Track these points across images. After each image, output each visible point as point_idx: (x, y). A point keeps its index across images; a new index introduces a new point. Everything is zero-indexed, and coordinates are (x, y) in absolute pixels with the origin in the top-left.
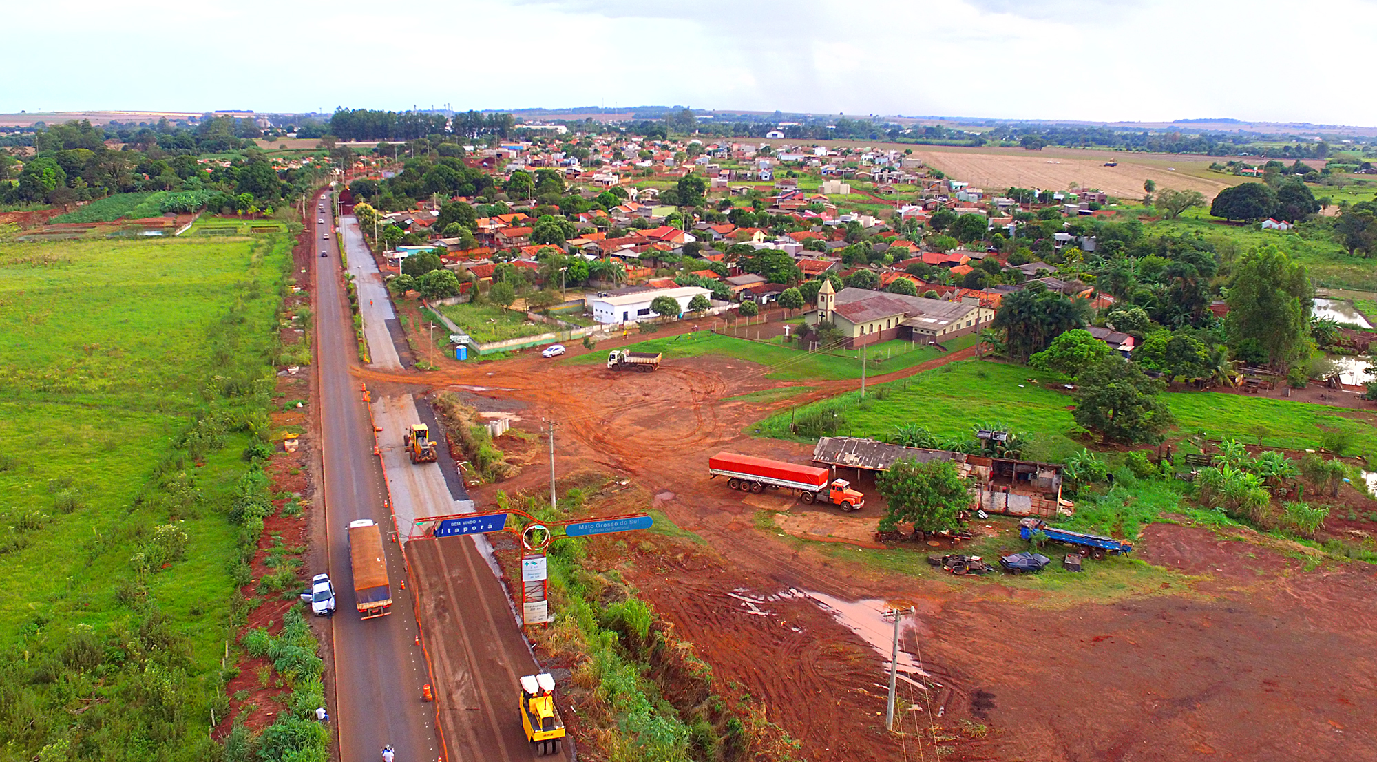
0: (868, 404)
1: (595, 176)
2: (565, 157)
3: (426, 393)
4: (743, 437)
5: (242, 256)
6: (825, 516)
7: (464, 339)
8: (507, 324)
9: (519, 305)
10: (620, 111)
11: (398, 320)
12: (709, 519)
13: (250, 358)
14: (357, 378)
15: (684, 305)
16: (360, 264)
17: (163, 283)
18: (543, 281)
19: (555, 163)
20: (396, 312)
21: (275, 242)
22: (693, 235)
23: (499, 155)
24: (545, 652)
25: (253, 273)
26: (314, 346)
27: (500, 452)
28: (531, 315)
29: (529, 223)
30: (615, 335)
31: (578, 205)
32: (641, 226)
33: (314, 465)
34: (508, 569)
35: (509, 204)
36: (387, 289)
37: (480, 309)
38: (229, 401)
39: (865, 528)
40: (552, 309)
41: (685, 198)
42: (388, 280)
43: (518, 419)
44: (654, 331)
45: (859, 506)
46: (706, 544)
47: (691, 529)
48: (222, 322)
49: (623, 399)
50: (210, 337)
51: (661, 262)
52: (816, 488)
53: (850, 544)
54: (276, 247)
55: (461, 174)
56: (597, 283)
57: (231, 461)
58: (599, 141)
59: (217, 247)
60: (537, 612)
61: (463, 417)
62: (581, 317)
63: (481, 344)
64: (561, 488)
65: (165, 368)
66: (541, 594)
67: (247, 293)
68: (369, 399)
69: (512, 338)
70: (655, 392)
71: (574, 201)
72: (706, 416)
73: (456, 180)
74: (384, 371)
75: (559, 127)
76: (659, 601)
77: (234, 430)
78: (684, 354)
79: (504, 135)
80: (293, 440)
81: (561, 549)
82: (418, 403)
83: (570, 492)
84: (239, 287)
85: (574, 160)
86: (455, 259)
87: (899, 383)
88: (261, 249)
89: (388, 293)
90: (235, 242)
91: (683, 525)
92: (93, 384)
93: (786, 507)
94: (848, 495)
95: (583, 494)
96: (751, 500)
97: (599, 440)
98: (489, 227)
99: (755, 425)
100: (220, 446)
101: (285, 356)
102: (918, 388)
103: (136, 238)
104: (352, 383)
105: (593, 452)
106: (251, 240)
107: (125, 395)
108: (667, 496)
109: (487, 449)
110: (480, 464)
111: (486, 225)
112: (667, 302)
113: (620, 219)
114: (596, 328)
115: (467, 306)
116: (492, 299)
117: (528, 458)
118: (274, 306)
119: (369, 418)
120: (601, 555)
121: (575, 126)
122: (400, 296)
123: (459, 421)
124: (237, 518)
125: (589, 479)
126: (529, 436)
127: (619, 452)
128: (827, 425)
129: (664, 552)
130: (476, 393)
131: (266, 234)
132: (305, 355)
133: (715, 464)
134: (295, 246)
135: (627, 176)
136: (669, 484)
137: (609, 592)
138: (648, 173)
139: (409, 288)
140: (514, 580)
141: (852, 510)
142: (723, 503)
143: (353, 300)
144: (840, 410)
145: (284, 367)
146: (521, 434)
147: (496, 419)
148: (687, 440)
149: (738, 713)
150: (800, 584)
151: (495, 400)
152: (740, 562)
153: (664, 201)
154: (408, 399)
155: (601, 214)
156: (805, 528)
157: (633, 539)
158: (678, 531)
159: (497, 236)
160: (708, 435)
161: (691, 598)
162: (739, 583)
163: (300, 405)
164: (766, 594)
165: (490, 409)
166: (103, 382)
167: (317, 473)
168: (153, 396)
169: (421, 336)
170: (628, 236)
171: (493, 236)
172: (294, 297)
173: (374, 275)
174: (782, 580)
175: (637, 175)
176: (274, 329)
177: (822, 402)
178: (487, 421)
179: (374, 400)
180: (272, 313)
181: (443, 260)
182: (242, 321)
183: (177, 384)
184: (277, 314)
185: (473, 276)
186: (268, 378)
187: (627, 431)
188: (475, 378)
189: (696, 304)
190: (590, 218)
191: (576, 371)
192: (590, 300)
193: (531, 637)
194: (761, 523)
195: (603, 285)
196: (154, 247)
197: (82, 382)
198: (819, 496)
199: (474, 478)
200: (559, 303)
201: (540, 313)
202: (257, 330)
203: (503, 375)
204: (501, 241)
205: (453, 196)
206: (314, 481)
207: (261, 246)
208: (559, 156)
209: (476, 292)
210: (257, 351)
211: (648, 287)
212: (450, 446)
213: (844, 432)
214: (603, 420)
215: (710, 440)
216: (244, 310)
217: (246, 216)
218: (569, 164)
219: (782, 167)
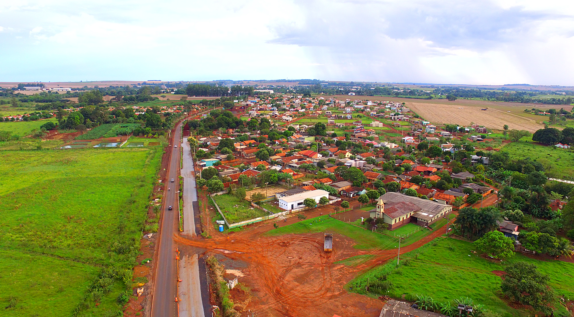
1: (283, 117)
10: (294, 81)
19: (268, 109)
22: (321, 154)
23: (247, 105)
31: (276, 136)
32: (300, 148)
35: (249, 134)
41: (318, 132)
51: (308, 170)
55: (231, 120)
58: (285, 98)
71: (274, 135)
75: (270, 91)
78: (317, 230)
85: (276, 108)
98: (240, 148)
103: (104, 148)
111: (238, 146)
112: (310, 202)
113: (292, 143)
114: (280, 213)
121: (276, 90)
134: (164, 154)
135: (296, 118)
155: (284, 140)
159: (242, 153)
170: (295, 154)
173: (192, 173)
175: (299, 116)
192: (278, 195)
204: (244, 155)
205: (227, 128)
207: (151, 154)
208: (270, 106)
211: (303, 190)
217: (147, 137)
218: (273, 110)
219: (355, 112)
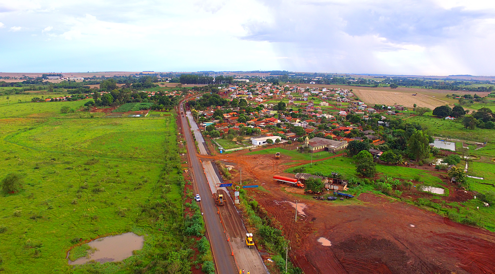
0: (312, 166)
1: (256, 99)
2: (248, 92)
3: (214, 161)
4: (282, 172)
5: (164, 124)
6: (295, 189)
7: (222, 148)
8: (232, 145)
9: (235, 140)
11: (205, 142)
12: (272, 188)
13: (173, 151)
14: (198, 157)
15: (274, 141)
16: (194, 127)
17: (147, 131)
18: (241, 133)
19: (245, 94)
20: (205, 140)
21: (171, 119)
22: (280, 120)
23: (229, 91)
24: (238, 208)
25: (168, 129)
26: (187, 149)
27: (230, 174)
28: (237, 142)
29: (237, 115)
30: (257, 148)
31: (251, 110)
32: (267, 117)
33: (192, 175)
34: (232, 195)
35: (232, 109)
36: (201, 134)
37: (225, 140)
38: (171, 161)
39: (302, 191)
40: (242, 141)
41: (280, 108)
42: (202, 131)
43: (234, 167)
44: (266, 147)
45: (303, 187)
46: (269, 192)
47: (268, 190)
48: (164, 142)
49: (257, 163)
50: (162, 146)
51: (271, 128)
52: (294, 183)
53: (299, 194)
54: (172, 121)
56: (254, 134)
57: (175, 174)
58: (259, 85)
59: (156, 120)
60: (237, 201)
61: (222, 166)
62: (249, 143)
63: (226, 150)
64: (242, 181)
65: (154, 153)
66: (238, 198)
67: (168, 134)
68: (201, 162)
69: (233, 148)
70: (265, 162)
71: (249, 109)
72: (275, 168)
73: (217, 101)
74: (203, 155)
75: (247, 80)
76: (260, 202)
77: (174, 168)
79: (230, 83)
80: (186, 170)
81: (242, 192)
82: (212, 163)
83: (244, 182)
84: (165, 133)
85: (251, 93)
86: (218, 127)
87: (321, 162)
88: (168, 121)
89: (202, 135)
90: (160, 119)
91: (266, 189)
93: (288, 187)
94: (300, 185)
95: (247, 183)
96: (281, 185)
97: (251, 172)
98: (227, 116)
99: (286, 170)
100: (172, 171)
101: (181, 151)
102: (325, 163)
104: (197, 158)
105: (250, 174)
106: (165, 119)
107: (148, 159)
108: (264, 184)
109: (227, 173)
110: (226, 176)
111: (226, 116)
112: (270, 140)
113: (261, 114)
114: (253, 146)
115: (222, 139)
116: (228, 138)
117: (236, 175)
118: (175, 138)
119: (202, 166)
120: (250, 194)
121: (251, 80)
122: (205, 136)
123: (221, 167)
124: (179, 185)
125: (248, 180)
126: (236, 171)
127: (255, 175)
128: (301, 171)
129: (262, 194)
130: (225, 161)
131: (168, 117)
132: (185, 151)
133: (274, 178)
134: (176, 120)
135: (266, 99)
136: (265, 181)
137: (250, 200)
138: (271, 98)
139: (208, 134)
140: (233, 197)
141: (301, 188)
142: (275, 185)
143: (194, 137)
144: (305, 167)
145: (181, 154)
146: (235, 170)
147: (229, 167)
149: (271, 218)
150: (287, 200)
151: (229, 163)
152: (276, 196)
153: (274, 109)
154: (210, 162)
155: (257, 113)
156: (291, 191)
157: (256, 191)
158: (265, 190)
159: (229, 119)
160: (275, 172)
161: (266, 201)
162: (275, 199)
163: (186, 162)
164: (280, 201)
165: (228, 165)
166: (142, 156)
167: (193, 177)
168: (154, 160)
169: (211, 147)
170: (263, 120)
171: (228, 119)
172: (179, 136)
173: (198, 130)
174: (283, 199)
175: (268, 99)
176: (177, 144)
177: (302, 165)
178: (227, 167)
179: (202, 162)
180: (175, 140)
181: (215, 127)
182: (169, 142)
183: (159, 157)
184: (176, 140)
185: (223, 132)
186: (179, 156)
187: (257, 170)
188: (224, 158)
189: (277, 141)
190: (253, 114)
191: (247, 157)
192: (252, 139)
193: (236, 206)
194: (282, 189)
195: (255, 134)
196: (141, 120)
197: (138, 156)
198: (295, 185)
199: (225, 179)
200: (244, 139)
201: (239, 142)
202: (173, 144)
203: (231, 157)
204: (230, 121)
205: (216, 106)
206: (192, 178)
207: (168, 120)
208: (246, 91)
209: (224, 136)
210: (174, 150)
211: (266, 136)
212: (219, 172)
213: (304, 172)
214: (252, 168)
215: (275, 173)
216: (168, 139)
217: (162, 111)
218: (249, 94)
219: (311, 96)
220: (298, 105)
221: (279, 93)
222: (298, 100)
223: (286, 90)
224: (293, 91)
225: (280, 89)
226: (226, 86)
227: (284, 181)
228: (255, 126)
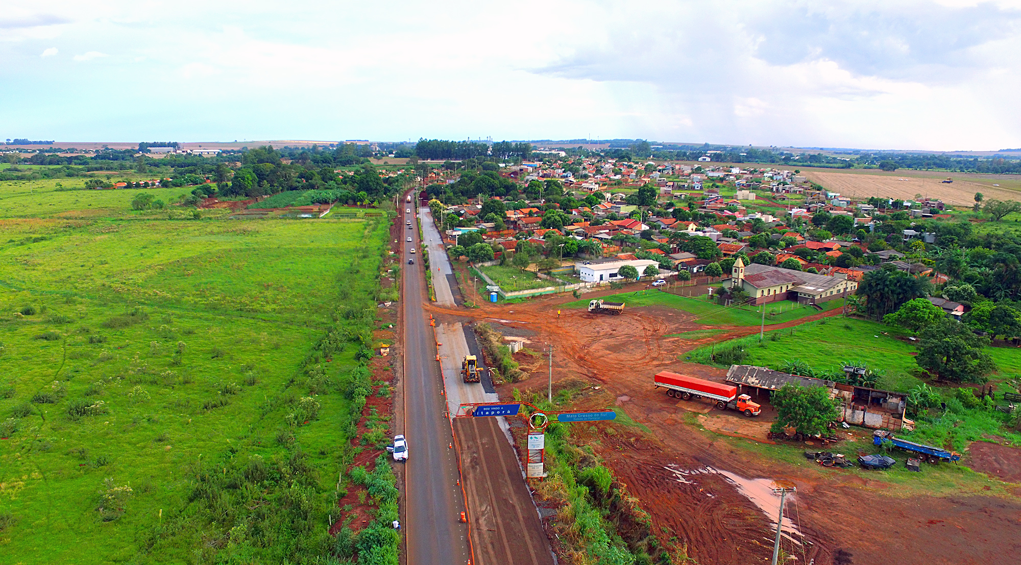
0: (765, 344)
1: (583, 184)
2: (564, 172)
3: (470, 323)
4: (678, 362)
5: (359, 231)
6: (733, 419)
7: (496, 289)
8: (524, 280)
9: (532, 268)
10: (601, 142)
11: (454, 275)
12: (654, 415)
13: (363, 295)
14: (427, 311)
15: (640, 271)
16: (431, 238)
17: (311, 247)
18: (548, 253)
20: (453, 269)
21: (379, 223)
22: (647, 225)
23: (521, 170)
24: (541, 496)
25: (365, 242)
26: (401, 289)
27: (516, 363)
28: (539, 274)
29: (540, 214)
30: (594, 290)
31: (572, 204)
32: (613, 218)
33: (398, 364)
34: (519, 440)
35: (527, 202)
36: (447, 255)
37: (506, 270)
38: (348, 322)
39: (762, 428)
40: (553, 271)
41: (643, 200)
42: (449, 249)
43: (529, 342)
44: (620, 288)
45: (757, 413)
46: (650, 432)
47: (641, 422)
48: (345, 272)
49: (598, 332)
50: (339, 281)
51: (626, 242)
52: (728, 400)
53: (749, 439)
54: (380, 226)
55: (496, 182)
56: (583, 255)
57: (348, 359)
58: (586, 162)
59: (344, 225)
60: (536, 470)
61: (493, 339)
62: (572, 277)
63: (507, 292)
64: (555, 389)
65: (311, 300)
66: (539, 458)
67: (361, 254)
68: (434, 325)
69: (527, 289)
70: (619, 329)
71: (569, 201)
72: (654, 346)
73: (493, 186)
74: (444, 307)
75: (560, 152)
76: (617, 468)
77: (350, 340)
78: (640, 304)
79: (524, 157)
80: (386, 348)
81: (554, 429)
82: (464, 328)
83: (561, 392)
84: (356, 250)
85: (570, 174)
86: (491, 237)
87: (787, 330)
88: (371, 227)
89: (448, 257)
90: (355, 222)
91: (635, 418)
92: (268, 308)
93: (706, 411)
94: (749, 406)
95: (570, 394)
96: (682, 405)
97: (581, 358)
98: (514, 216)
99: (687, 354)
100: (341, 350)
101: (383, 295)
102: (801, 334)
103: (296, 219)
104: (424, 314)
105: (577, 366)
106: (365, 221)
107: (287, 315)
108: (625, 398)
109: (508, 361)
110: (503, 370)
111: (512, 215)
112: (629, 269)
113: (599, 213)
114: (582, 284)
115: (498, 267)
116: (515, 263)
117: (534, 368)
118: (377, 263)
119: (434, 337)
120: (580, 435)
121: (571, 152)
122: (456, 259)
123: (491, 342)
124: (350, 396)
125: (574, 384)
126: (536, 353)
127: (594, 368)
128: (736, 357)
129: (622, 436)
130: (502, 324)
131: (374, 218)
132: (395, 295)
133: (658, 379)
134: (391, 225)
136: (626, 391)
137: (584, 460)
138: (618, 183)
139: (462, 254)
140: (522, 448)
141: (752, 416)
142: (663, 405)
143: (426, 261)
144: (745, 347)
145: (382, 302)
146: (530, 352)
147: (515, 341)
148: (639, 362)
149: (668, 549)
150: (714, 464)
151: (514, 329)
152: (673, 446)
153: (628, 202)
154: (459, 326)
155: (586, 209)
156: (719, 426)
157: (601, 426)
158: (632, 422)
160: (654, 359)
161: (639, 468)
162: (673, 460)
163: (391, 326)
164: (690, 469)
165: (511, 334)
166: (274, 306)
167: (400, 370)
168: (302, 317)
169: (469, 286)
170: (604, 225)
171: (516, 222)
172: (390, 258)
173: (440, 245)
174: (701, 460)
175: (611, 185)
176: (377, 277)
177: (733, 341)
178: (509, 342)
179: (437, 325)
180: (376, 268)
181: (484, 237)
182: (358, 272)
183: (317, 310)
184: (379, 268)
185: (503, 248)
186: (372, 308)
187: (600, 353)
188: (501, 314)
189: (649, 271)
190: (579, 212)
191: (568, 313)
192: (579, 266)
193: (532, 486)
194: (688, 421)
195: (587, 256)
196: (307, 224)
197: (262, 306)
198: (729, 405)
199: (499, 379)
200: (558, 267)
201: (545, 274)
202: (367, 278)
203: (520, 313)
204: (521, 225)
205: (491, 196)
206: (398, 375)
207: (371, 225)
208: (560, 171)
209: (505, 258)
210: (366, 291)
211: (616, 259)
212: (484, 357)
213: (748, 362)
214: (585, 346)
215: (655, 363)
216: (359, 265)
217: (362, 206)
218: (567, 176)
219: (709, 181)
220: (683, 196)
221: (634, 174)
222: (681, 188)
223: (649, 170)
224: (666, 172)
225: (635, 168)
226: (516, 163)
227: (690, 391)
228: (585, 236)
